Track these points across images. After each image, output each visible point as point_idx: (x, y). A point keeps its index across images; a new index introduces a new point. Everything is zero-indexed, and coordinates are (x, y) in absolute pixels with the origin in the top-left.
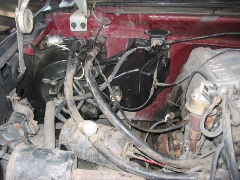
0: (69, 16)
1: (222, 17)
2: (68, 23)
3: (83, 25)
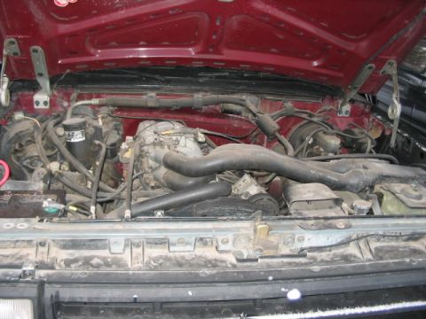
0: (33, 95)
2: (32, 100)
3: (45, 103)
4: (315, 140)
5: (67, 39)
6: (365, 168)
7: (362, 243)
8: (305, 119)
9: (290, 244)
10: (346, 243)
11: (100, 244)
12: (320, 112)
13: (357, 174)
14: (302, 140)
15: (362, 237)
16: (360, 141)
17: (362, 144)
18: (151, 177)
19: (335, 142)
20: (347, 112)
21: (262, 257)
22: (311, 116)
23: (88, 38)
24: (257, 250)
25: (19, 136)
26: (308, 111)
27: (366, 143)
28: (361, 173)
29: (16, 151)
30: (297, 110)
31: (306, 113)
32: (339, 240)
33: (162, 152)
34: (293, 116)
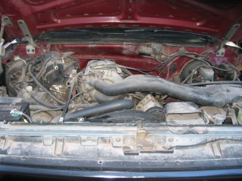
0: (26, 46)
1: (98, 44)
2: (25, 49)
3: (33, 51)
4: (198, 72)
5: (39, 14)
6: (228, 91)
7: (215, 145)
8: (192, 58)
9: (163, 144)
10: (203, 144)
11: (38, 139)
12: (204, 54)
13: (221, 95)
14: (190, 72)
15: (216, 140)
16: (229, 72)
17: (230, 74)
18: (88, 95)
19: (210, 73)
20: (222, 54)
21: (141, 152)
22: (197, 56)
23: (52, 13)
24: (138, 147)
25: (14, 71)
26: (196, 53)
27: (233, 74)
28: (224, 95)
29: (12, 79)
30: (188, 52)
31: (194, 54)
32: (199, 142)
33: (94, 80)
34: (185, 56)
